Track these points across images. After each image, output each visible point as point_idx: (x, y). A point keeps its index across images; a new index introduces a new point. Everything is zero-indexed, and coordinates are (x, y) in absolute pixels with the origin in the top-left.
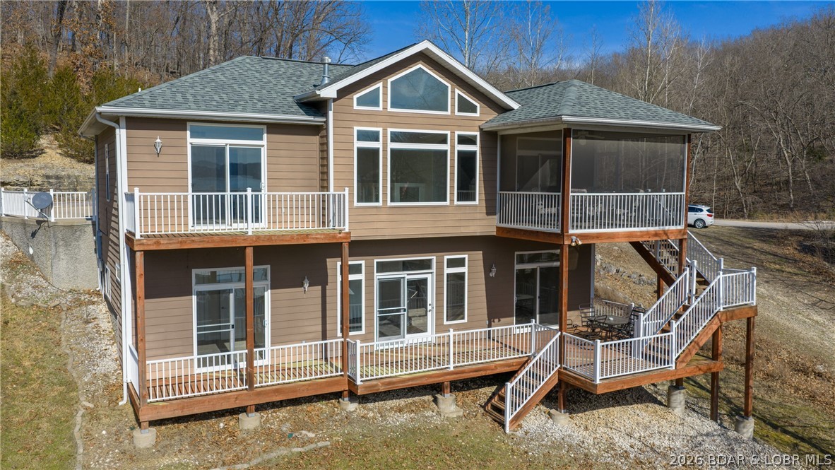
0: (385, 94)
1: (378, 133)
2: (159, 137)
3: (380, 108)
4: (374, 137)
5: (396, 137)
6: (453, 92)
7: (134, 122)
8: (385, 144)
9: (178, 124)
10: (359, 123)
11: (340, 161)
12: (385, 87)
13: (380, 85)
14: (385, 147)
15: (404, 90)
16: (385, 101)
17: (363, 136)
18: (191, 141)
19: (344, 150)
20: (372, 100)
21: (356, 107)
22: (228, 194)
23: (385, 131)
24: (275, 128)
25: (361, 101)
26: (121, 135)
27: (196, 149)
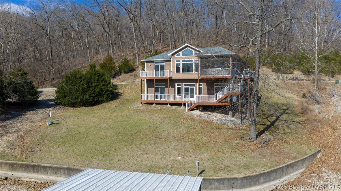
0: (181, 54)
1: (180, 61)
2: (150, 64)
3: (180, 56)
4: (179, 61)
5: (183, 61)
6: (194, 52)
7: (148, 62)
8: (181, 62)
9: (152, 62)
10: (177, 59)
11: (173, 66)
12: (181, 53)
13: (180, 52)
14: (181, 63)
15: (185, 53)
16: (181, 55)
17: (177, 61)
18: (155, 64)
19: (174, 64)
20: (179, 55)
21: (176, 57)
22: (159, 71)
23: (181, 60)
24: (166, 61)
25: (177, 56)
26: (146, 64)
27: (155, 65)
